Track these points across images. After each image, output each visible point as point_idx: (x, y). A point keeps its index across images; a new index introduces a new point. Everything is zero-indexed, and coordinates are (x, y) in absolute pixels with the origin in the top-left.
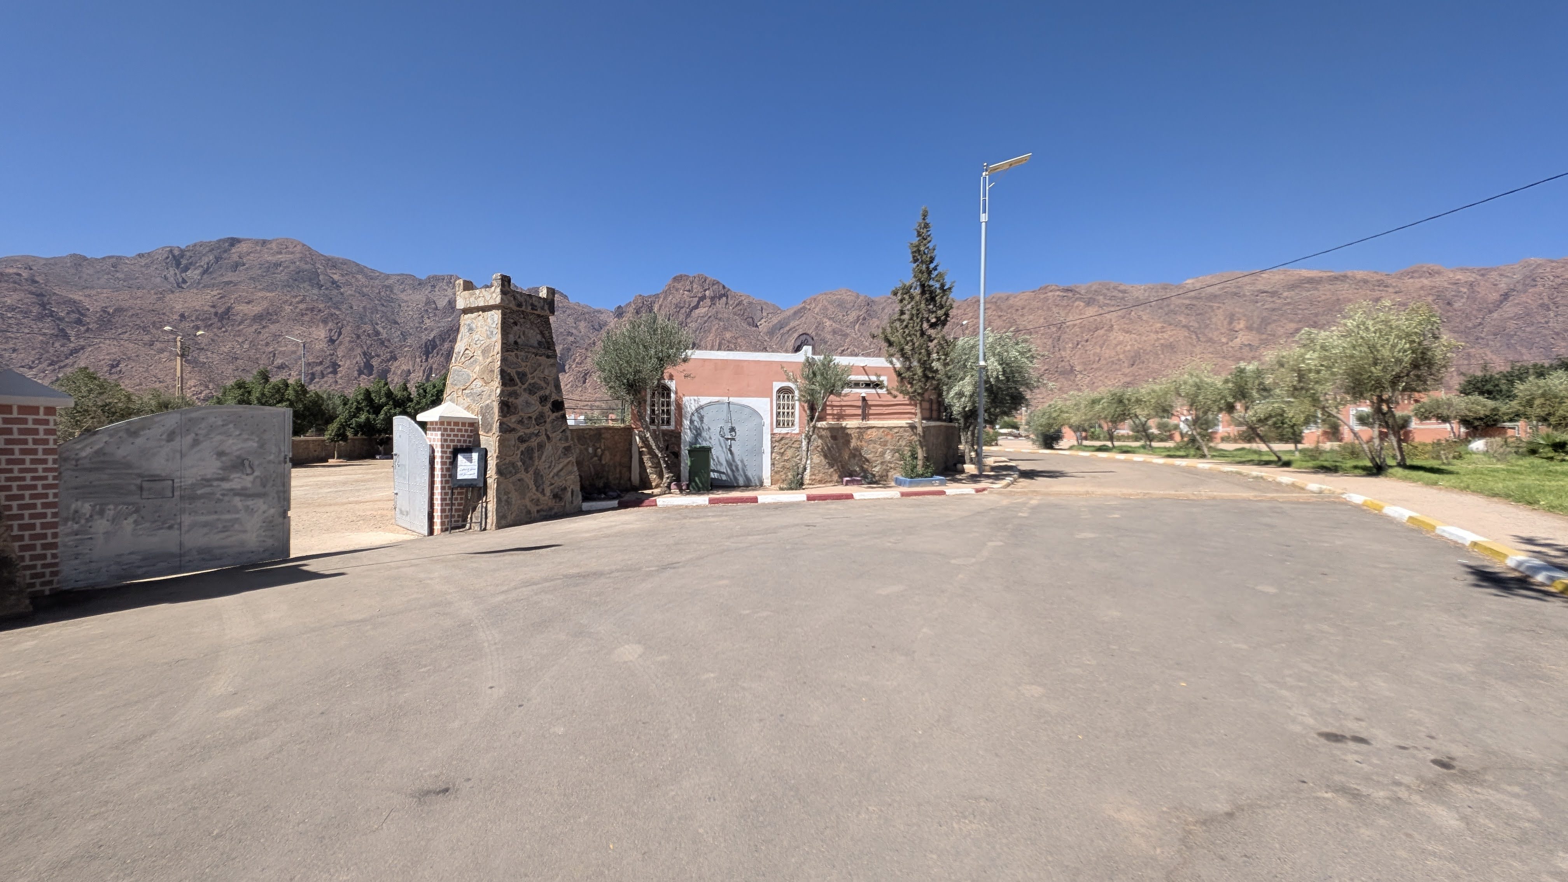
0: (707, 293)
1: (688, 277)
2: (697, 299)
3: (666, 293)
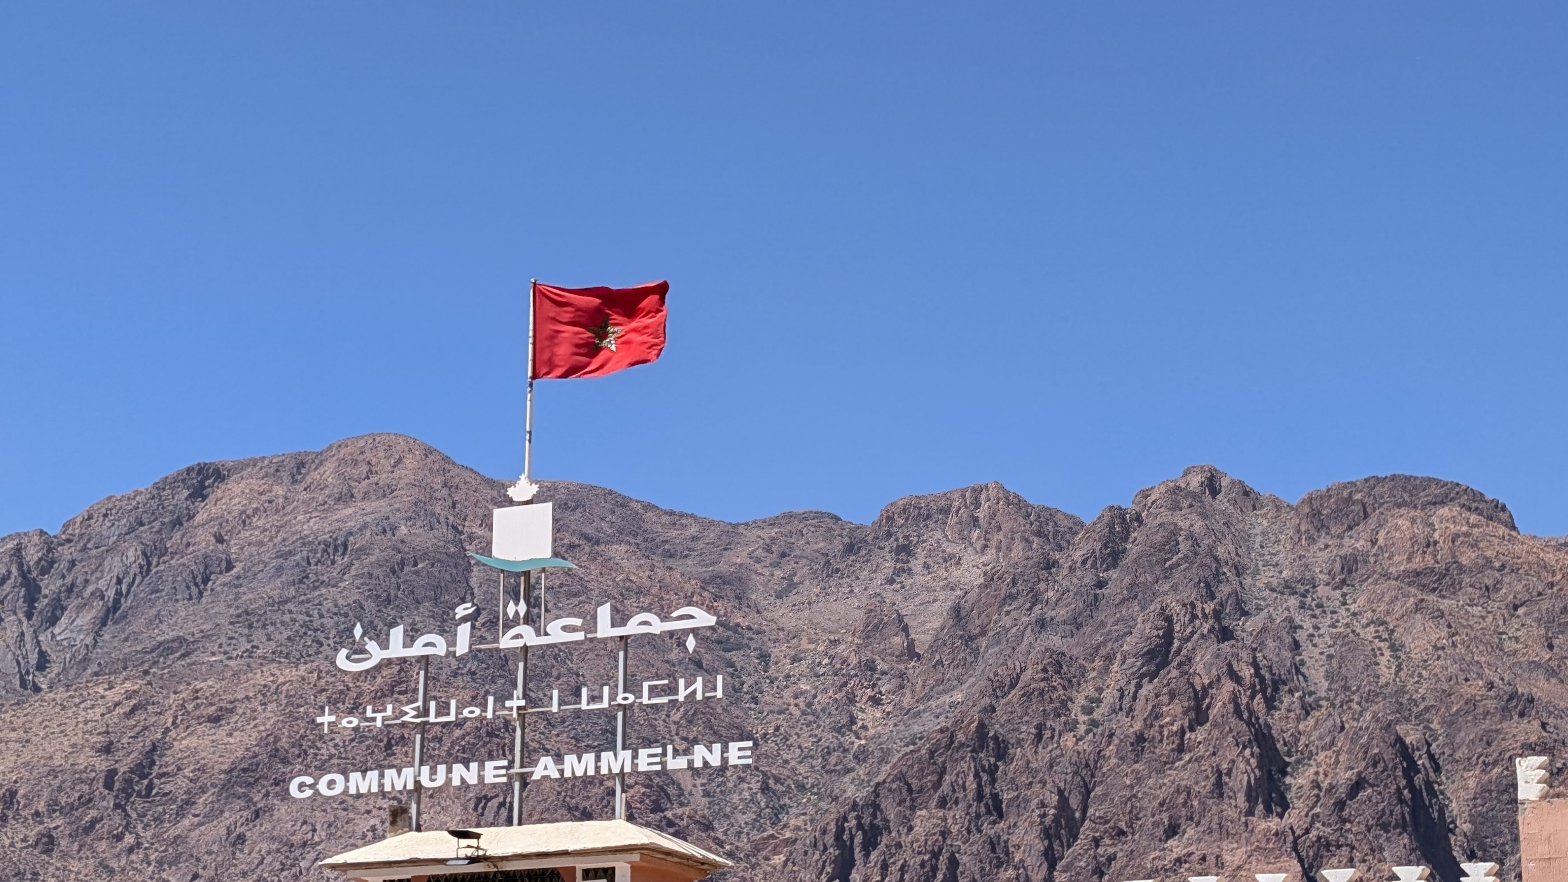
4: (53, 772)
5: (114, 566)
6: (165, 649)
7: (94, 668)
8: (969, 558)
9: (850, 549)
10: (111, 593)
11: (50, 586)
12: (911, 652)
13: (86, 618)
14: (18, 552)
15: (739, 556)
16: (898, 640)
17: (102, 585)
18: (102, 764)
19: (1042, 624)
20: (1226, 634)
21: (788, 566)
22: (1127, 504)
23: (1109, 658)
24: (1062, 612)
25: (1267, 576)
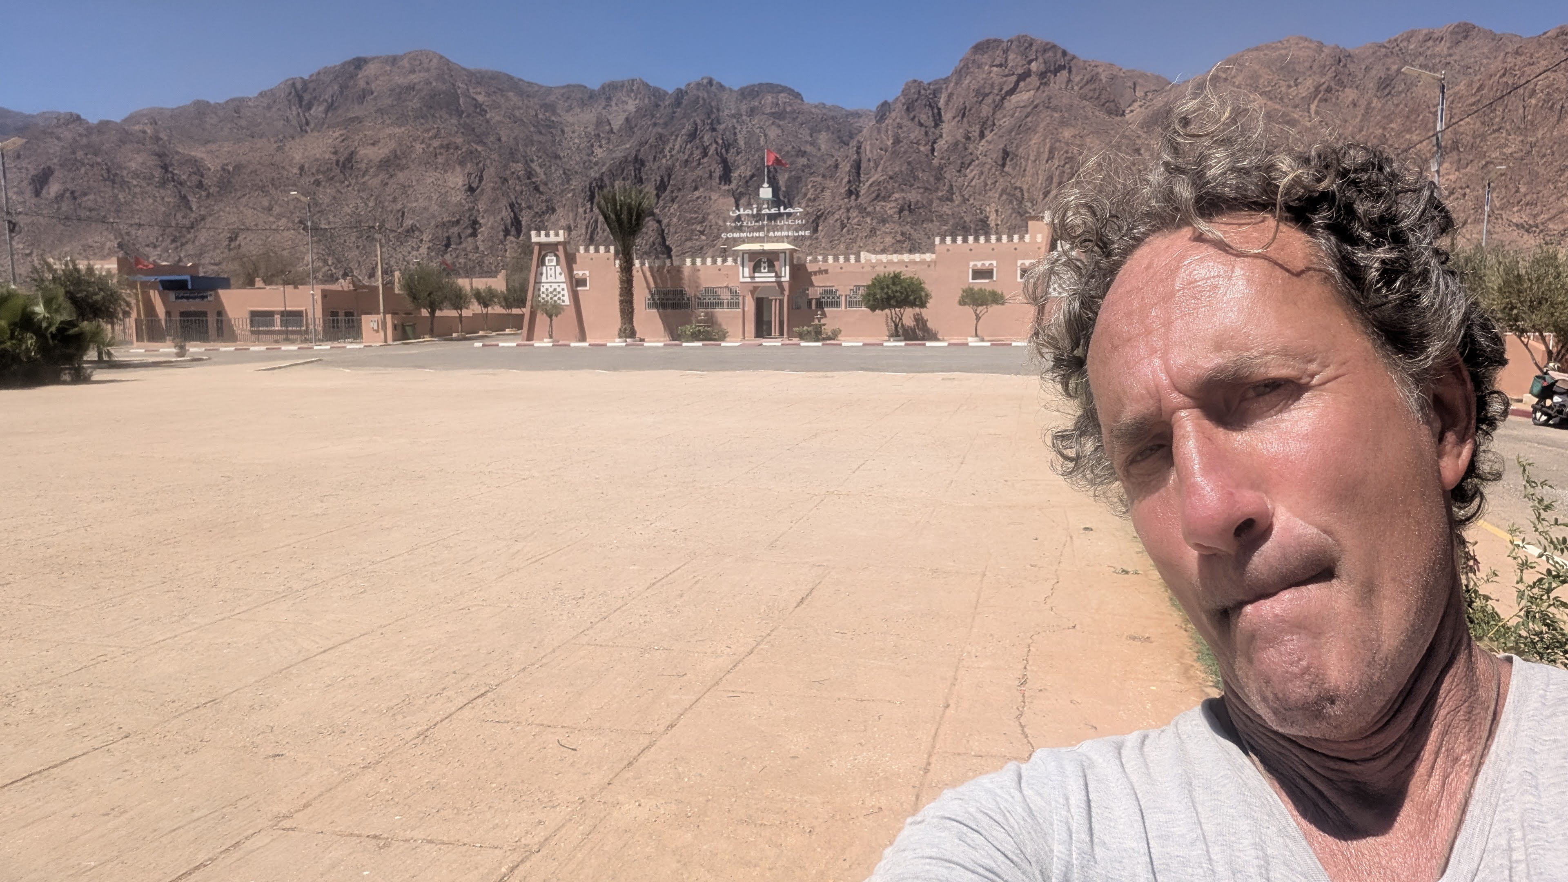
0: (1034, 66)
1: (998, 42)
2: (1014, 78)
3: (961, 73)
4: (317, 160)
5: (330, 91)
6: (353, 120)
7: (326, 126)
8: (630, 102)
9: (591, 97)
10: (330, 101)
11: (307, 97)
12: (612, 131)
13: (322, 108)
14: (294, 84)
15: (552, 98)
16: (607, 127)
17: (326, 97)
18: (334, 158)
19: (655, 124)
20: (714, 130)
21: (569, 102)
22: (683, 87)
23: (677, 136)
24: (661, 121)
25: (727, 112)
